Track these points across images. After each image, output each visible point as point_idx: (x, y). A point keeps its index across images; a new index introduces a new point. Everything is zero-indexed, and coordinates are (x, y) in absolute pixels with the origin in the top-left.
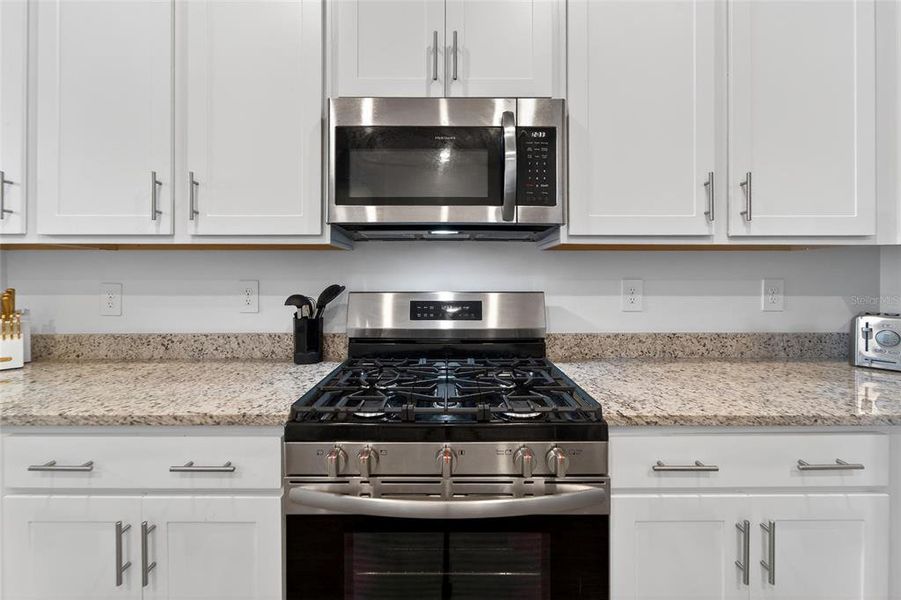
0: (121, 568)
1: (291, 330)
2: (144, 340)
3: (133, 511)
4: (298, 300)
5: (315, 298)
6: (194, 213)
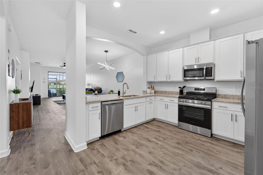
0: (166, 108)
1: (179, 91)
2: (164, 92)
3: (166, 103)
4: (180, 88)
5: (182, 87)
6: (170, 79)
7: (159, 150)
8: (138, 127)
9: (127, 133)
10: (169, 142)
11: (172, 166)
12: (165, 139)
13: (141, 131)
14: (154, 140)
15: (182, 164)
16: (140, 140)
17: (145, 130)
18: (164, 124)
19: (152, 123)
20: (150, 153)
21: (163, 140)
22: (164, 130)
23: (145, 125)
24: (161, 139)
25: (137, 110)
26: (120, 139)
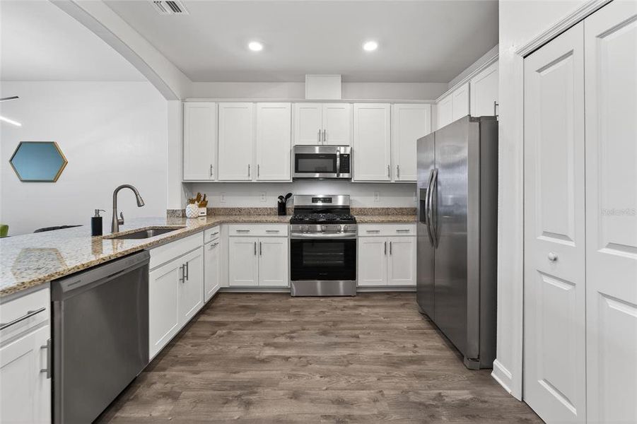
0: (255, 252)
1: (277, 206)
3: (257, 240)
4: (280, 197)
5: (285, 197)
6: (258, 175)
7: (307, 374)
8: (189, 334)
9: (166, 373)
10: (306, 340)
11: (364, 395)
12: (292, 338)
13: (212, 344)
14: (268, 352)
15: (373, 379)
16: (234, 375)
17: (219, 332)
18: (254, 297)
19: (221, 306)
20: (296, 398)
21: (288, 340)
22: (269, 314)
23: (203, 318)
24: (282, 340)
25: (187, 277)
26: (155, 414)
